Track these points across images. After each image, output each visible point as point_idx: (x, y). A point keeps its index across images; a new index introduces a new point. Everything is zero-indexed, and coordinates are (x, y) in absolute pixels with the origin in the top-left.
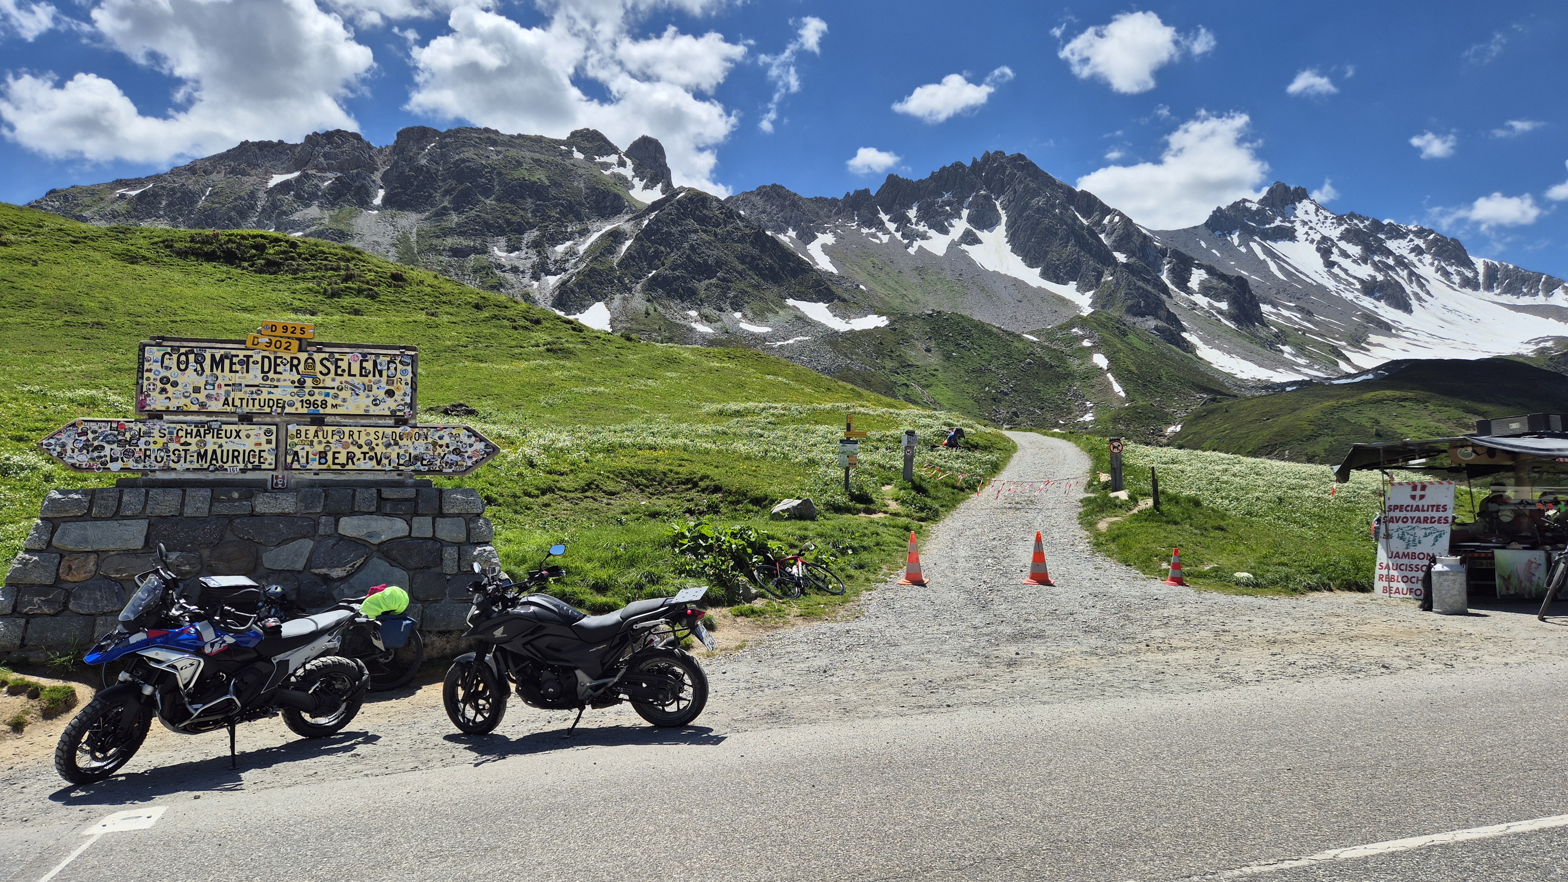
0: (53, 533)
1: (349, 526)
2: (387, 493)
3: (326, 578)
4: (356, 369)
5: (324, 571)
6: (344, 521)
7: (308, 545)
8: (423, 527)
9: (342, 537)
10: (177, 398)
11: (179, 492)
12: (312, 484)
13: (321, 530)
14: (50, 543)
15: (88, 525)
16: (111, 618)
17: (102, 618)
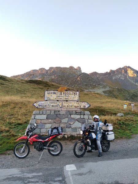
1: (72, 116)
2: (77, 111)
3: (70, 124)
4: (72, 94)
5: (70, 123)
6: (71, 115)
7: (67, 119)
8: (82, 117)
9: (72, 118)
11: (50, 111)
12: (66, 110)
13: (69, 117)
14: (35, 118)
15: (39, 115)
16: (43, 129)
17: (42, 129)
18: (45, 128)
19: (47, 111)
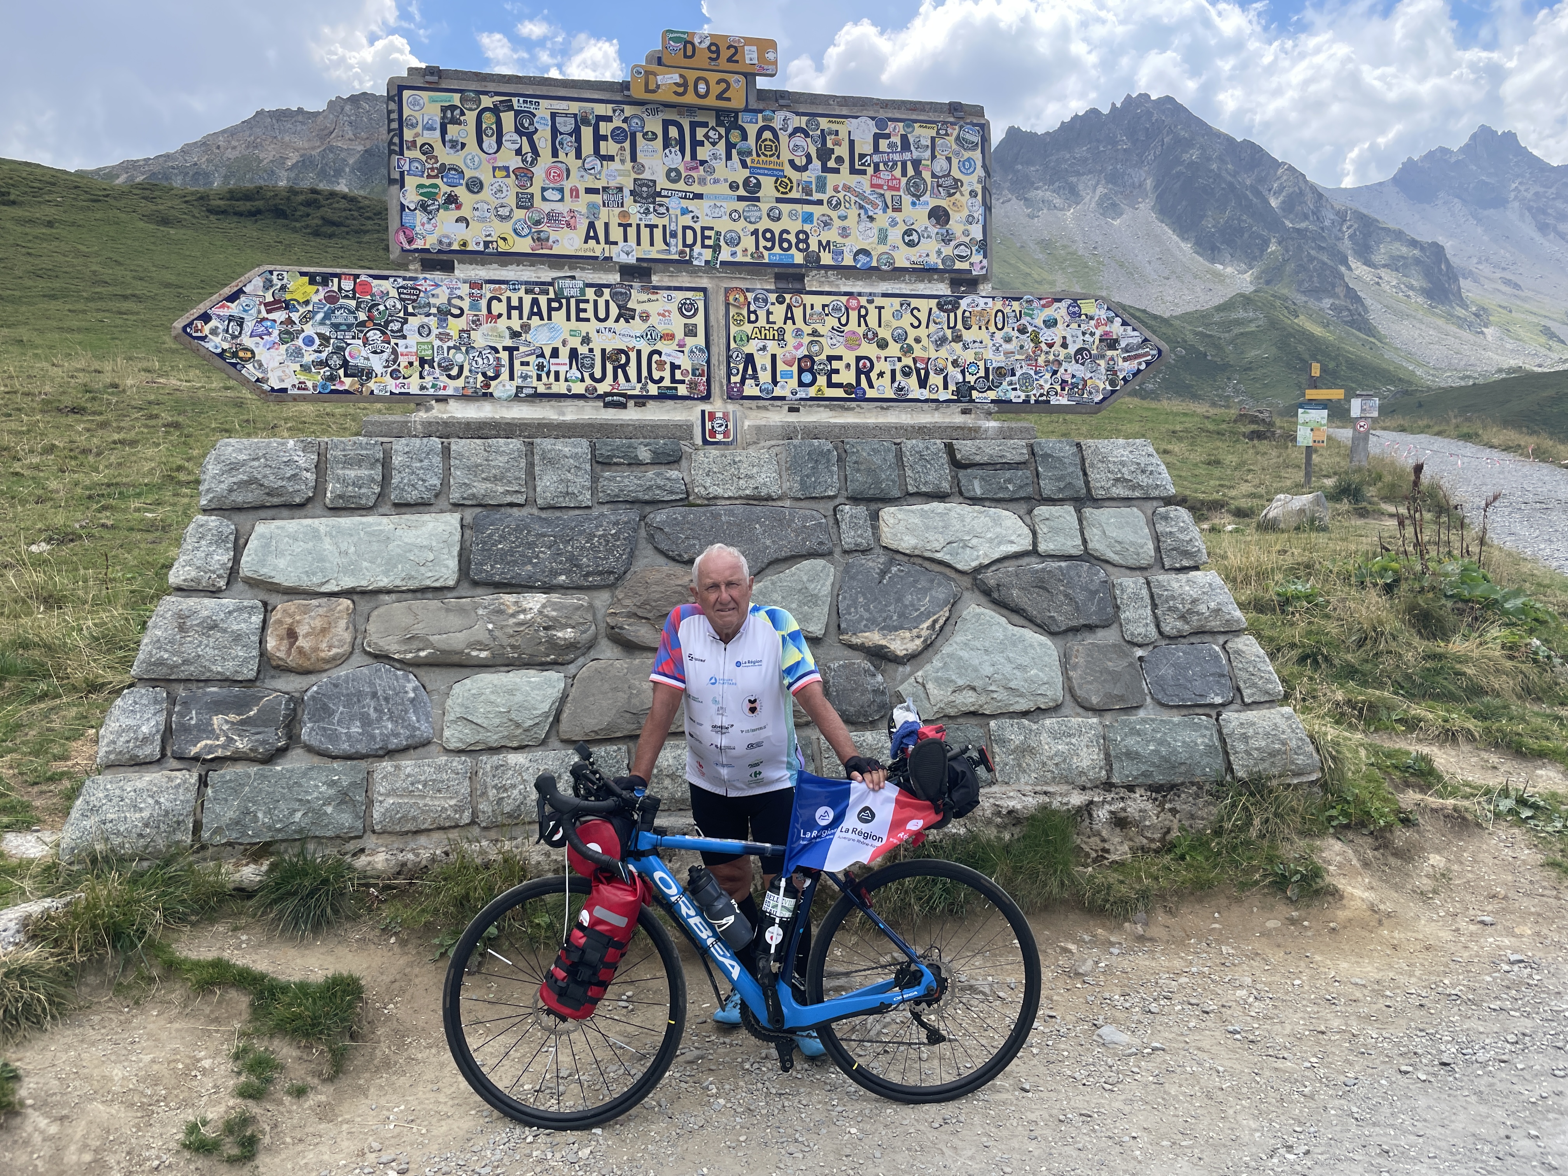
0: (238, 550)
1: (904, 528)
2: (965, 448)
3: (879, 655)
5: (874, 638)
7: (818, 575)
8: (1059, 529)
9: (894, 556)
10: (482, 220)
11: (515, 444)
13: (846, 538)
14: (233, 572)
15: (323, 524)
16: (408, 765)
17: (387, 765)
18: (453, 735)
19: (458, 445)
